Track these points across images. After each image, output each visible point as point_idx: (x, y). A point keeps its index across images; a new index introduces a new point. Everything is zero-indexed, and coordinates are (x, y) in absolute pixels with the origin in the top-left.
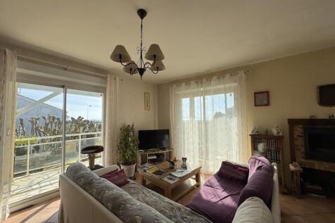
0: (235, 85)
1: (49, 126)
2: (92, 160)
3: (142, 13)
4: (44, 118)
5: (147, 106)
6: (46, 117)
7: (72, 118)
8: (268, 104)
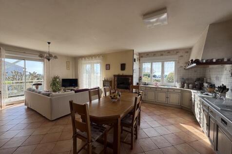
0: (99, 61)
1: (15, 77)
2: (37, 88)
3: (49, 43)
4: (12, 72)
5: (68, 68)
6: (13, 72)
7: (30, 73)
8: (109, 69)
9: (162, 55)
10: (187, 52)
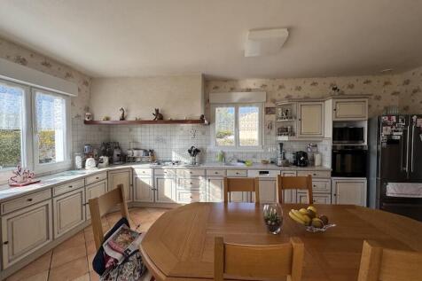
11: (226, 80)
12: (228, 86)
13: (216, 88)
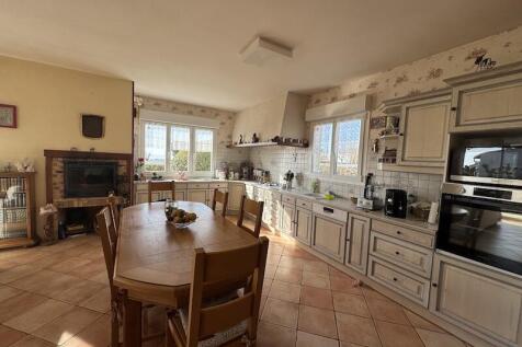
8: (14, 126)
9: (190, 113)
10: (230, 118)
11: (327, 90)
12: (330, 96)
13: (318, 101)
